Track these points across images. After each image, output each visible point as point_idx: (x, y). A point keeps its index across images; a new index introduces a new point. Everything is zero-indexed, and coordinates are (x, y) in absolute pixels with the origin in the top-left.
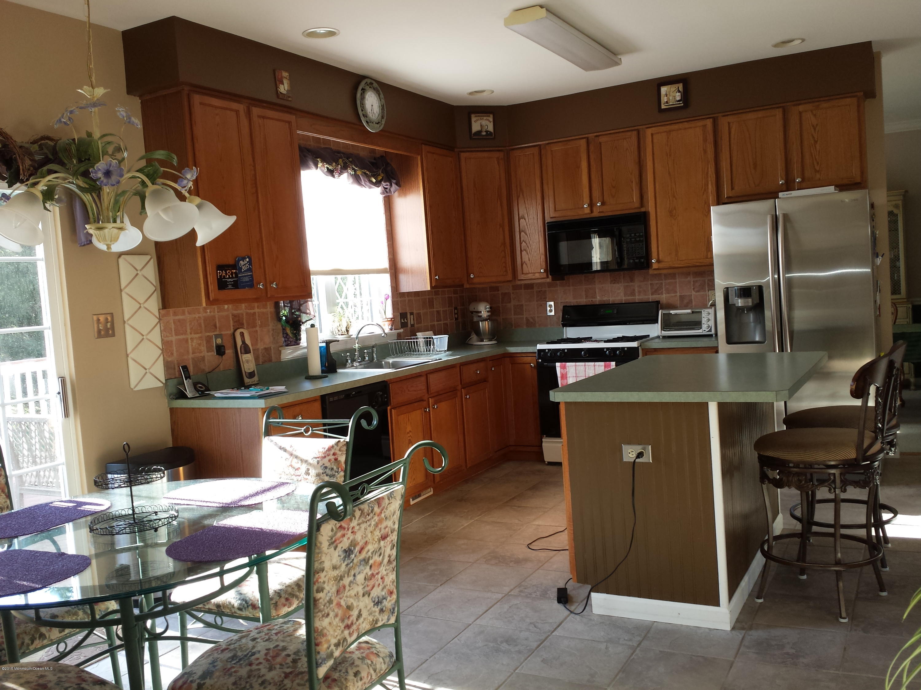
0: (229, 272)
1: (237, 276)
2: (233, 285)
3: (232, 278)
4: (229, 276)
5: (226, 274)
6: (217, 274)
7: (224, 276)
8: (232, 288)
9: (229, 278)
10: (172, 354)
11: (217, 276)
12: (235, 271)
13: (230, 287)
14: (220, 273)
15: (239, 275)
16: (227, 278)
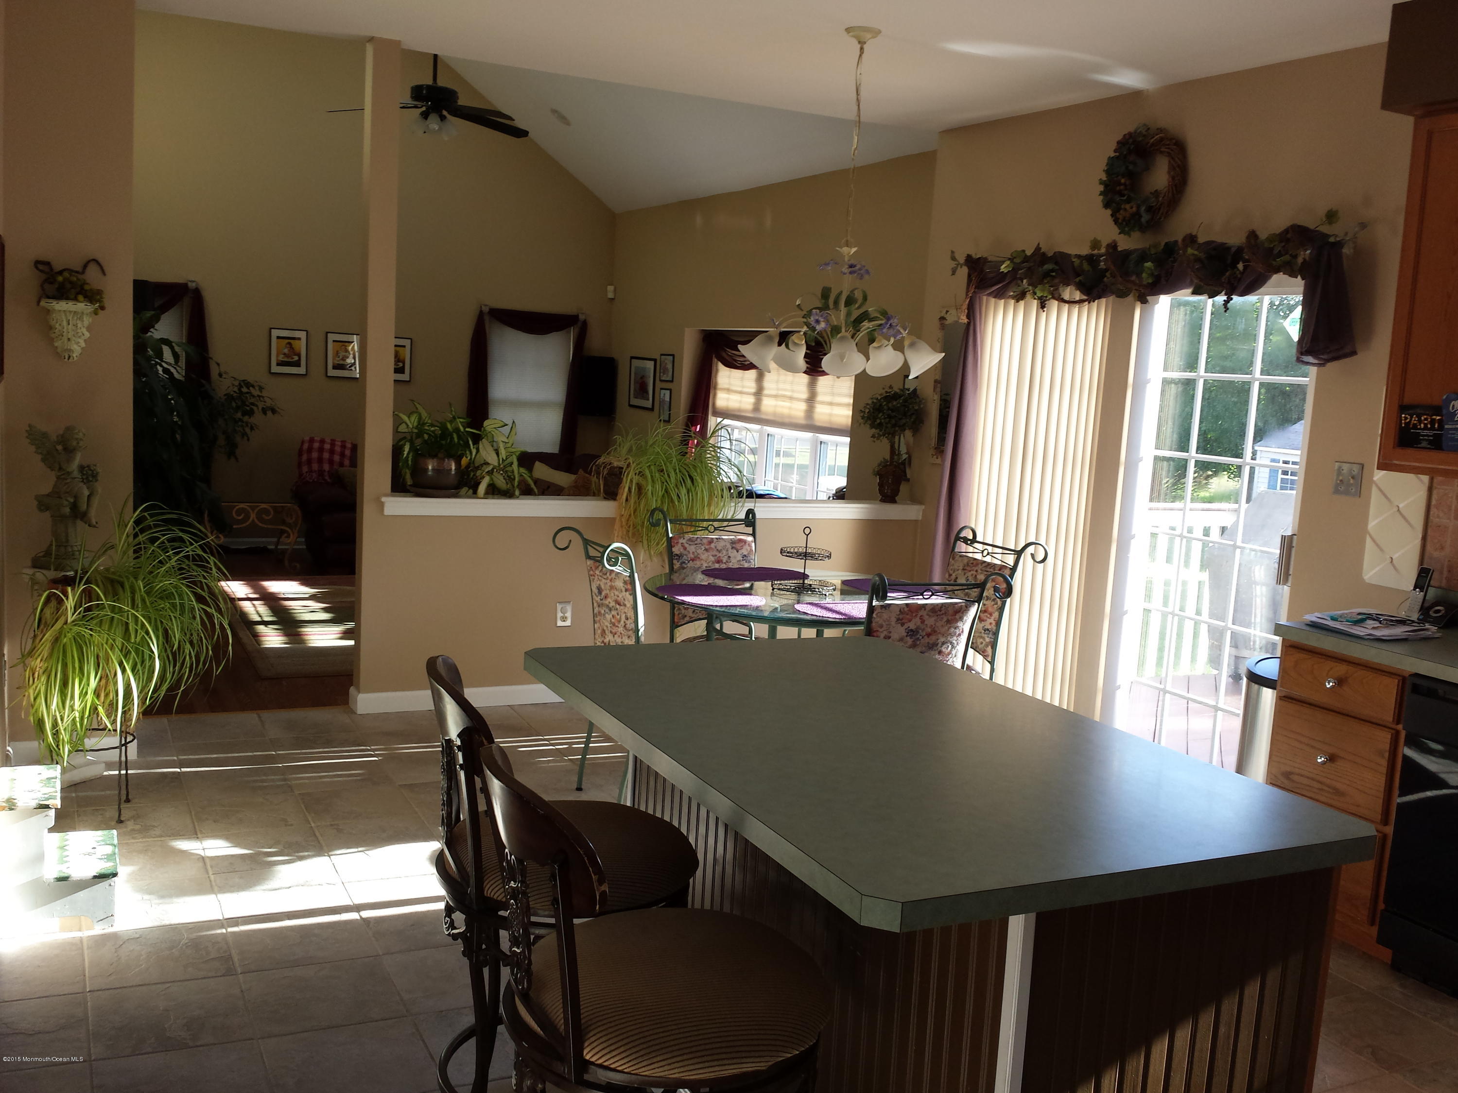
0: (1426, 419)
1: (1441, 427)
2: (1430, 442)
3: (1433, 428)
4: (1426, 425)
5: (1420, 421)
6: (1401, 420)
7: (1415, 425)
8: (1429, 446)
9: (1426, 428)
10: (1442, 548)
11: (1401, 423)
12: (1438, 418)
13: (1424, 444)
14: (1406, 418)
15: (1446, 427)
16: (1420, 429)
